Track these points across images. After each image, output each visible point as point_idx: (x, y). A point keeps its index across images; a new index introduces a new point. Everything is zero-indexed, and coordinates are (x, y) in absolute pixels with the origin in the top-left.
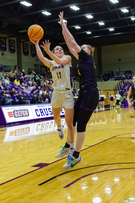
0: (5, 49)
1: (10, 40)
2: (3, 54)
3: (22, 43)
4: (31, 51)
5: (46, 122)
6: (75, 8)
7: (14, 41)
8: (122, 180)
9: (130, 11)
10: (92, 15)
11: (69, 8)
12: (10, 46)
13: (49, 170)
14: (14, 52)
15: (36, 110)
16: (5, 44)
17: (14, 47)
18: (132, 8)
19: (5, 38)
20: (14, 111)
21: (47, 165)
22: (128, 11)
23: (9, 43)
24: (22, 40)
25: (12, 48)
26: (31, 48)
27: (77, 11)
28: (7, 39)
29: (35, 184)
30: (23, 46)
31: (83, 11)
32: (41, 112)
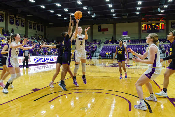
0: (19, 25)
1: (22, 20)
2: (17, 27)
3: (28, 22)
4: (33, 26)
5: (40, 66)
6: (58, 5)
7: (24, 21)
8: (80, 98)
9: (87, 9)
10: (68, 9)
11: (55, 5)
12: (21, 23)
13: (40, 93)
14: (24, 26)
15: (34, 59)
16: (19, 22)
17: (24, 24)
18: (89, 7)
19: (19, 19)
20: (22, 59)
21: (39, 89)
22: (86, 9)
23: (21, 22)
24: (28, 20)
25: (23, 24)
26: (33, 25)
27: (60, 7)
28: (20, 19)
29: (32, 100)
30: (29, 24)
31: (63, 7)
32: (37, 60)
